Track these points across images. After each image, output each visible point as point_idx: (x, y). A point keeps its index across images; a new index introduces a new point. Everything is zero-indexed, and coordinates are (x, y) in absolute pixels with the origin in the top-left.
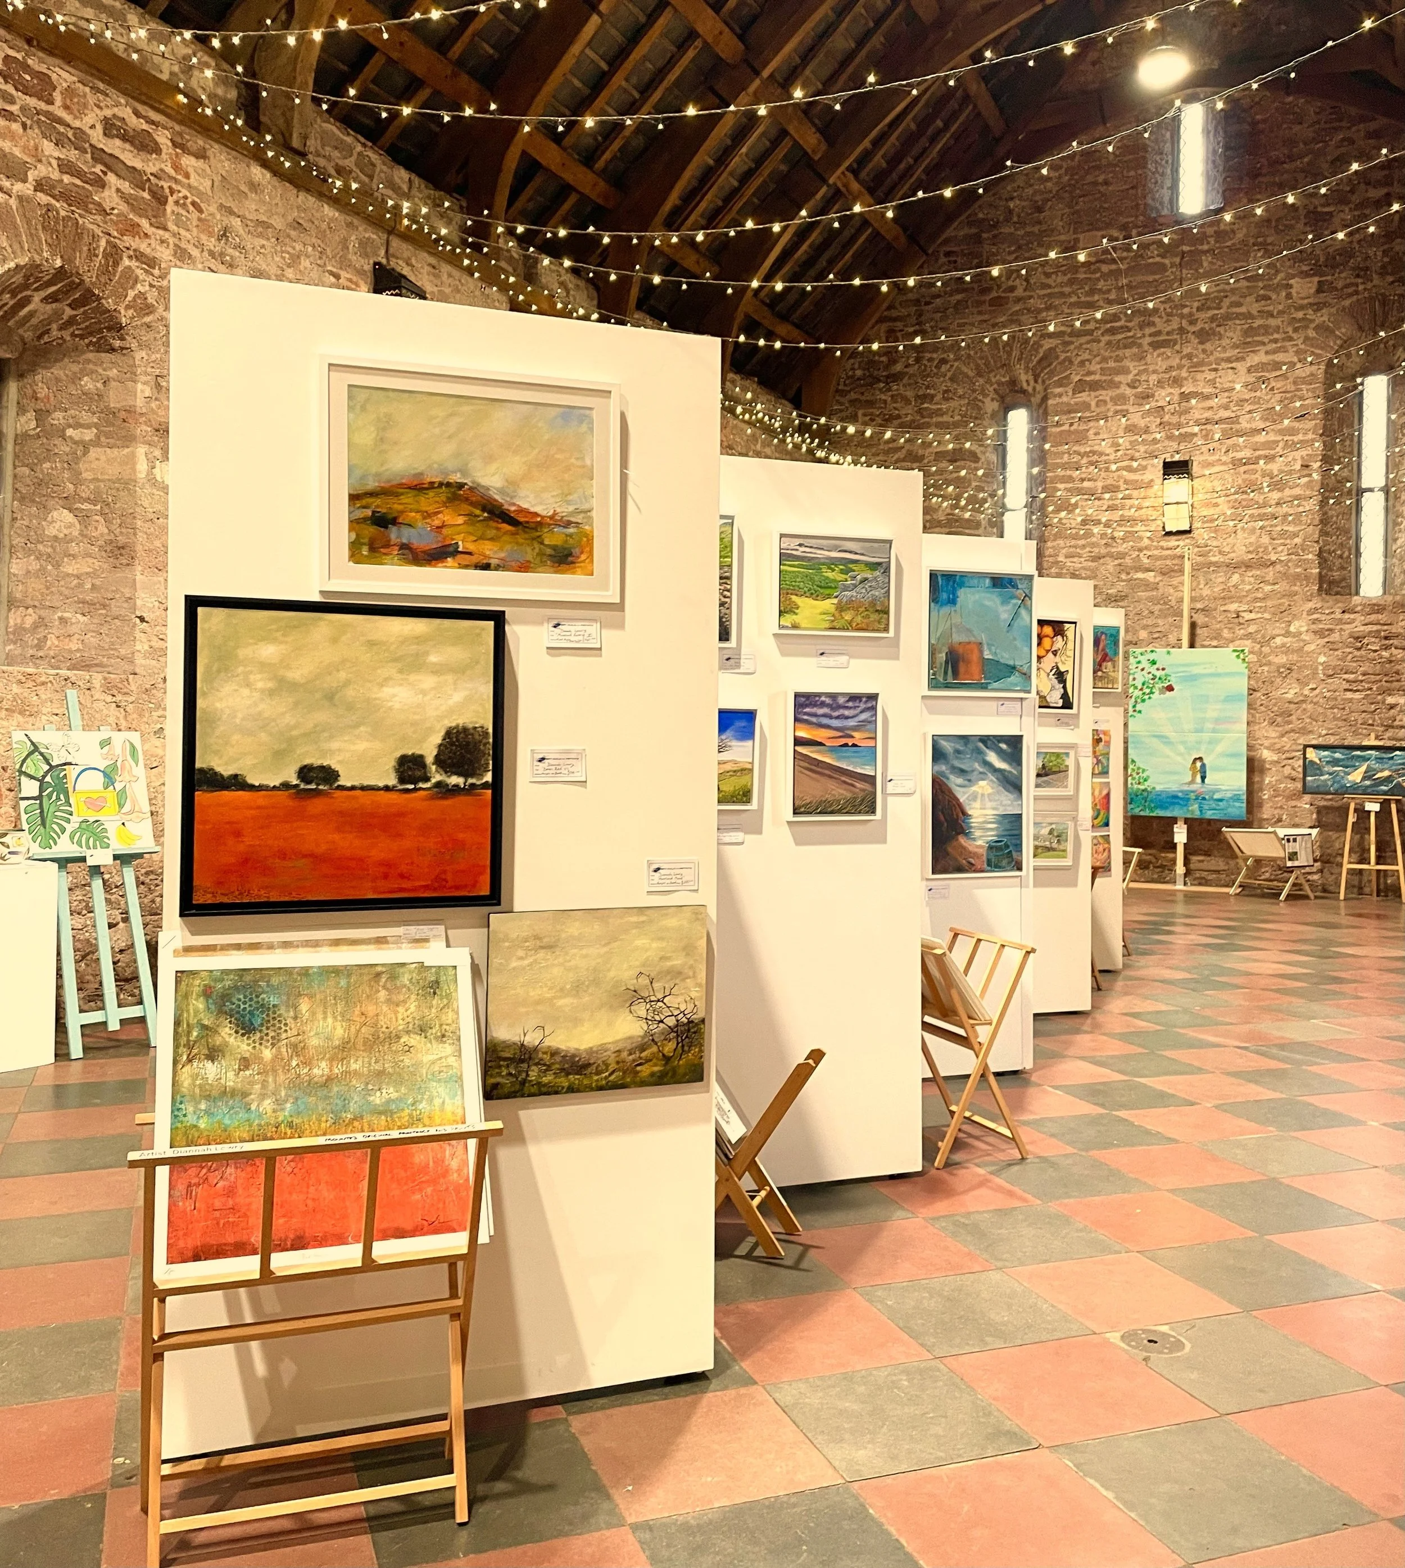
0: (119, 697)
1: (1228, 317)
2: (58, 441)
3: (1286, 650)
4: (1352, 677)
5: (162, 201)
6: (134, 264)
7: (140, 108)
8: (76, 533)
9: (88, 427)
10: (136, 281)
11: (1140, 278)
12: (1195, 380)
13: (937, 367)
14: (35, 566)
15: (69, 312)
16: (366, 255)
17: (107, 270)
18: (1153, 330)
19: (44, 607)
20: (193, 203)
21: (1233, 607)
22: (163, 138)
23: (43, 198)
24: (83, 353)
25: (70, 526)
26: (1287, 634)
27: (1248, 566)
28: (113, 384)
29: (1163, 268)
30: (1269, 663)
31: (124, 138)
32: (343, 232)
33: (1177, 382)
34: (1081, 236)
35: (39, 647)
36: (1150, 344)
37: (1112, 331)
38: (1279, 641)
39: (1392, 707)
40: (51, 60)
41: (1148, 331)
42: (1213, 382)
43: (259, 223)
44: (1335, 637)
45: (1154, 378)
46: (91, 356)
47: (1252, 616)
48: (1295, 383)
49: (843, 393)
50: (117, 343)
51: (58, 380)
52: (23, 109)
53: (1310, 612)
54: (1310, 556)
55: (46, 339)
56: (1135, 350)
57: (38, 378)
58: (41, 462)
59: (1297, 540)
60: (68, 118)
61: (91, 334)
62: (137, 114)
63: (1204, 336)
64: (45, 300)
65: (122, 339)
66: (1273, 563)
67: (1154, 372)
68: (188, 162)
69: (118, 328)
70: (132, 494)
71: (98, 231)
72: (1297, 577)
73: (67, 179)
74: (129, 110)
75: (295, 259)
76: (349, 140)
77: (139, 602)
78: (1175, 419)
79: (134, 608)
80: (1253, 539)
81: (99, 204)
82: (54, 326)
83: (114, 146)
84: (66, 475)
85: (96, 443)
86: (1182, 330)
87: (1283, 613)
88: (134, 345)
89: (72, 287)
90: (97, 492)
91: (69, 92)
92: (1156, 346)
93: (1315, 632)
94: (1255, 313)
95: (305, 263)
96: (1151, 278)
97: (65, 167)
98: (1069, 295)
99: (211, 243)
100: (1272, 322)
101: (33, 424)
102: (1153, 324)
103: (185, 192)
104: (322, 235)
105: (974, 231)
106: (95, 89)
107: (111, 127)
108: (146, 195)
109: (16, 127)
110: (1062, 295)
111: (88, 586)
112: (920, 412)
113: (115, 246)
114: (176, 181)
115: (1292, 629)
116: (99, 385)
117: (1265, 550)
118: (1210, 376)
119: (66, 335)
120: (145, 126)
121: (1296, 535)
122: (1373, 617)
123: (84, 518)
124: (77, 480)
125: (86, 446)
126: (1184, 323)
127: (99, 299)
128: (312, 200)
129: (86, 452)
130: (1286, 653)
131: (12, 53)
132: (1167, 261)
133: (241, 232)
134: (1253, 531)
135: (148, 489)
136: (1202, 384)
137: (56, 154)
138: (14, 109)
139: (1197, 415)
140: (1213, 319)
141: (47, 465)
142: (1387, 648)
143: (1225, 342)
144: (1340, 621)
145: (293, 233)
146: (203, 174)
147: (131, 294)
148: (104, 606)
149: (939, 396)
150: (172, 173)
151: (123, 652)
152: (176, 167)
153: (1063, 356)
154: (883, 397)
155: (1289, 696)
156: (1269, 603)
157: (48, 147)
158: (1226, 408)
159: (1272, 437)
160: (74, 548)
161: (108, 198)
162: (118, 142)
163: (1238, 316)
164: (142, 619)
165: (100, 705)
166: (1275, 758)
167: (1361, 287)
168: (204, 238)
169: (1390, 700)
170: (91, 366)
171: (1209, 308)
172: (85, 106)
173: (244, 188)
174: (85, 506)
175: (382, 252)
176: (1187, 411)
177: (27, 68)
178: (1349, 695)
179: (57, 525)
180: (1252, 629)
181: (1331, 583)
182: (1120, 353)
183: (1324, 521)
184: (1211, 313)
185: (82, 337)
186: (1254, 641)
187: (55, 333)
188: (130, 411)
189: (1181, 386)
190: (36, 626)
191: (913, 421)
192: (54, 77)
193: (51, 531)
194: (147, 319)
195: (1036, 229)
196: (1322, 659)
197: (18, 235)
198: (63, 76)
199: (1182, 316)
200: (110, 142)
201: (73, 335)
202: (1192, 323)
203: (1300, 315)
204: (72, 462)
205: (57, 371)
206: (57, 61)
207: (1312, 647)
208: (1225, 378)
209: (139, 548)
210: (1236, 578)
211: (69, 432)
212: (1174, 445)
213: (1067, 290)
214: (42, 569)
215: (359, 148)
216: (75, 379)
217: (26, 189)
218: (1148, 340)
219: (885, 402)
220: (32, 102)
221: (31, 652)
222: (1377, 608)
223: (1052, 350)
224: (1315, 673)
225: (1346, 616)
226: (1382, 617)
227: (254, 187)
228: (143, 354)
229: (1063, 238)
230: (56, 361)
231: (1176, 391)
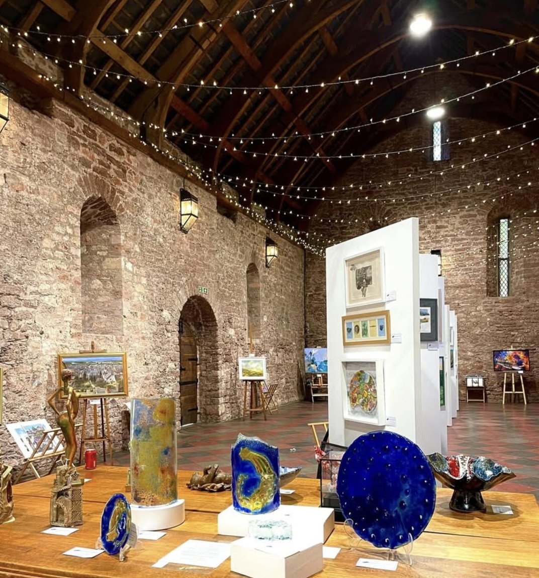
0: (120, 344)
1: (453, 198)
2: (94, 256)
3: (476, 316)
4: (499, 325)
5: (125, 171)
6: (119, 194)
7: (119, 140)
8: (101, 287)
9: (105, 251)
10: (120, 200)
11: (421, 184)
12: (441, 221)
13: (348, 216)
14: (88, 299)
15: (99, 211)
16: (178, 186)
17: (112, 198)
18: (426, 203)
19: (91, 313)
20: (133, 172)
21: (457, 302)
22: (124, 150)
23: (95, 173)
24: (102, 225)
25: (100, 285)
26: (476, 311)
27: (462, 287)
28: (113, 236)
29: (429, 181)
30: (470, 321)
31: (115, 151)
32: (172, 179)
33: (435, 222)
34: (399, 169)
35: (91, 327)
36: (425, 208)
37: (411, 203)
38: (473, 313)
39: (513, 335)
40: (95, 125)
41: (424, 203)
42: (447, 222)
43: (150, 177)
44: (493, 311)
45: (426, 220)
46: (105, 226)
47: (464, 305)
48: (477, 222)
49: (313, 226)
50: (114, 222)
51: (94, 235)
52: (89, 143)
53: (484, 303)
54: (483, 283)
55: (89, 221)
56: (420, 210)
57: (87, 234)
58: (89, 263)
59: (479, 278)
60: (100, 145)
61: (106, 219)
62: (118, 142)
63: (444, 205)
64: (92, 208)
65: (116, 220)
66: (470, 286)
67: (426, 218)
68: (131, 157)
69: (114, 217)
70: (121, 274)
71: (109, 184)
72: (479, 290)
73: (101, 166)
74: (116, 141)
75: (160, 189)
76: (170, 145)
77: (124, 311)
78: (435, 235)
79: (122, 313)
80: (463, 277)
81: (109, 174)
82: (93, 216)
83: (112, 154)
84: (98, 267)
85: (107, 256)
86: (436, 203)
87: (475, 304)
88: (120, 223)
89: (102, 203)
90: (109, 273)
91: (101, 136)
92: (427, 209)
93: (486, 310)
94: (462, 196)
95: (162, 190)
96: (425, 184)
97: (101, 163)
98: (395, 190)
99: (138, 185)
100: (468, 200)
101: (85, 250)
102: (426, 201)
103: (131, 168)
104: (166, 180)
105: (360, 167)
106: (107, 135)
107: (111, 147)
108: (121, 170)
109: (87, 149)
110: (393, 190)
111: (107, 306)
112: (342, 233)
113: (114, 189)
114: (129, 165)
115: (478, 309)
116: (108, 236)
117: (468, 281)
118: (447, 219)
119: (96, 219)
120: (120, 146)
121: (478, 276)
122: (505, 305)
123: (104, 282)
124: (102, 269)
125: (104, 258)
126: (437, 200)
127: (110, 207)
128: (164, 168)
129: (104, 259)
130: (476, 317)
131: (85, 124)
132: (430, 178)
133: (146, 181)
134: (463, 274)
135: (125, 272)
136: (443, 222)
137: (98, 158)
138: (87, 143)
139: (442, 233)
140: (447, 199)
141: (91, 264)
142: (511, 315)
143: (452, 207)
144: (494, 306)
145: (159, 180)
146: (135, 162)
147: (118, 205)
148: (112, 312)
149: (349, 227)
150: (128, 162)
151: (119, 328)
152: (129, 160)
153: (393, 212)
154: (328, 228)
155: (477, 333)
156: (470, 300)
157: (96, 156)
158: (452, 231)
159: (469, 241)
160: (101, 293)
161: (111, 172)
162: (113, 152)
163: (456, 198)
164: (125, 317)
165: (115, 346)
166: (473, 355)
167: (499, 188)
168: (136, 184)
169: (512, 333)
170: (105, 230)
171: (446, 195)
172: (104, 140)
173: (146, 165)
174: (105, 278)
175: (182, 185)
176: (438, 232)
177: (90, 129)
178: (498, 332)
179: (96, 285)
180: (463, 309)
181: (490, 292)
182: (414, 211)
183: (488, 271)
184: (446, 197)
185: (102, 220)
186: (465, 314)
187: (93, 218)
188: (119, 245)
189: (436, 223)
190: (89, 320)
191: (339, 236)
192: (96, 131)
193: (93, 287)
194: (123, 213)
195: (382, 167)
196: (488, 319)
197: (89, 187)
198: (99, 131)
199: (436, 198)
200: (111, 152)
201: (99, 219)
202: (440, 200)
203: (478, 197)
204: (100, 262)
205: (93, 232)
206: (97, 126)
207: (485, 315)
208: (452, 220)
209: (123, 292)
210: (457, 291)
211: (98, 253)
212: (434, 244)
213: (394, 188)
214: (91, 300)
215: (173, 148)
216: (100, 234)
217: (90, 170)
218: (423, 207)
219: (329, 229)
220: (91, 140)
221: (88, 329)
222: (507, 301)
223: (389, 210)
224: (486, 324)
225: (496, 304)
226: (509, 305)
227: (149, 165)
228: (122, 225)
229: (393, 170)
230: (93, 228)
231: (435, 225)
